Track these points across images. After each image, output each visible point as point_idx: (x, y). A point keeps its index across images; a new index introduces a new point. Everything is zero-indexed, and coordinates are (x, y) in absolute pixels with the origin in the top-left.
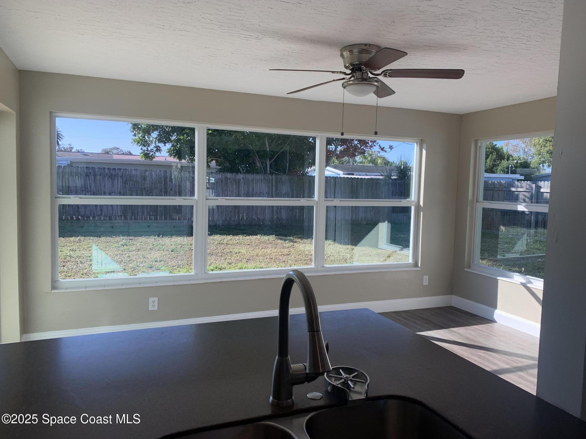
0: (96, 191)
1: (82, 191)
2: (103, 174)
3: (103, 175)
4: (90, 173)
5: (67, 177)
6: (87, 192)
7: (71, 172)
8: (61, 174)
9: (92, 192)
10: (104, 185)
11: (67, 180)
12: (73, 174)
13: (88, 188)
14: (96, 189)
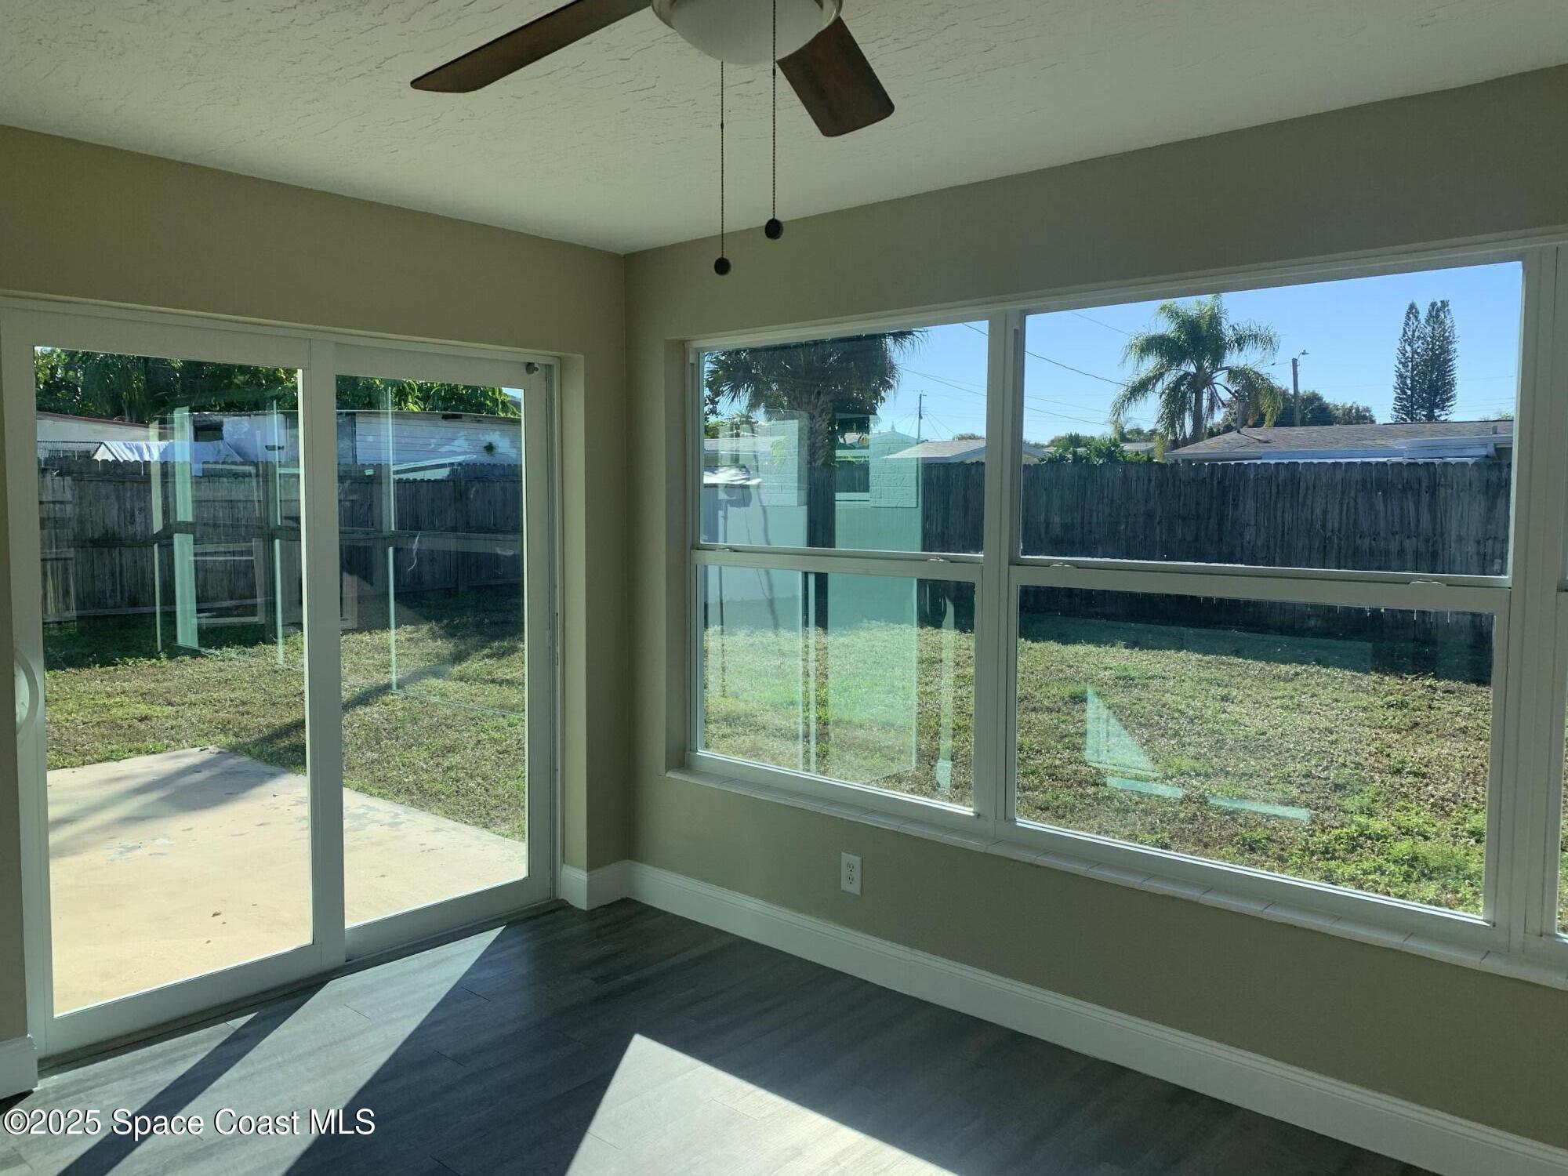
0: (1435, 535)
1: (1393, 534)
2: (1457, 483)
3: (1458, 487)
4: (1420, 483)
5: (1352, 494)
6: (1408, 537)
7: (1364, 481)
8: (1339, 487)
9: (1421, 538)
10: (1459, 514)
11: (1352, 503)
12: (1369, 485)
13: (1409, 524)
14: (1434, 529)
